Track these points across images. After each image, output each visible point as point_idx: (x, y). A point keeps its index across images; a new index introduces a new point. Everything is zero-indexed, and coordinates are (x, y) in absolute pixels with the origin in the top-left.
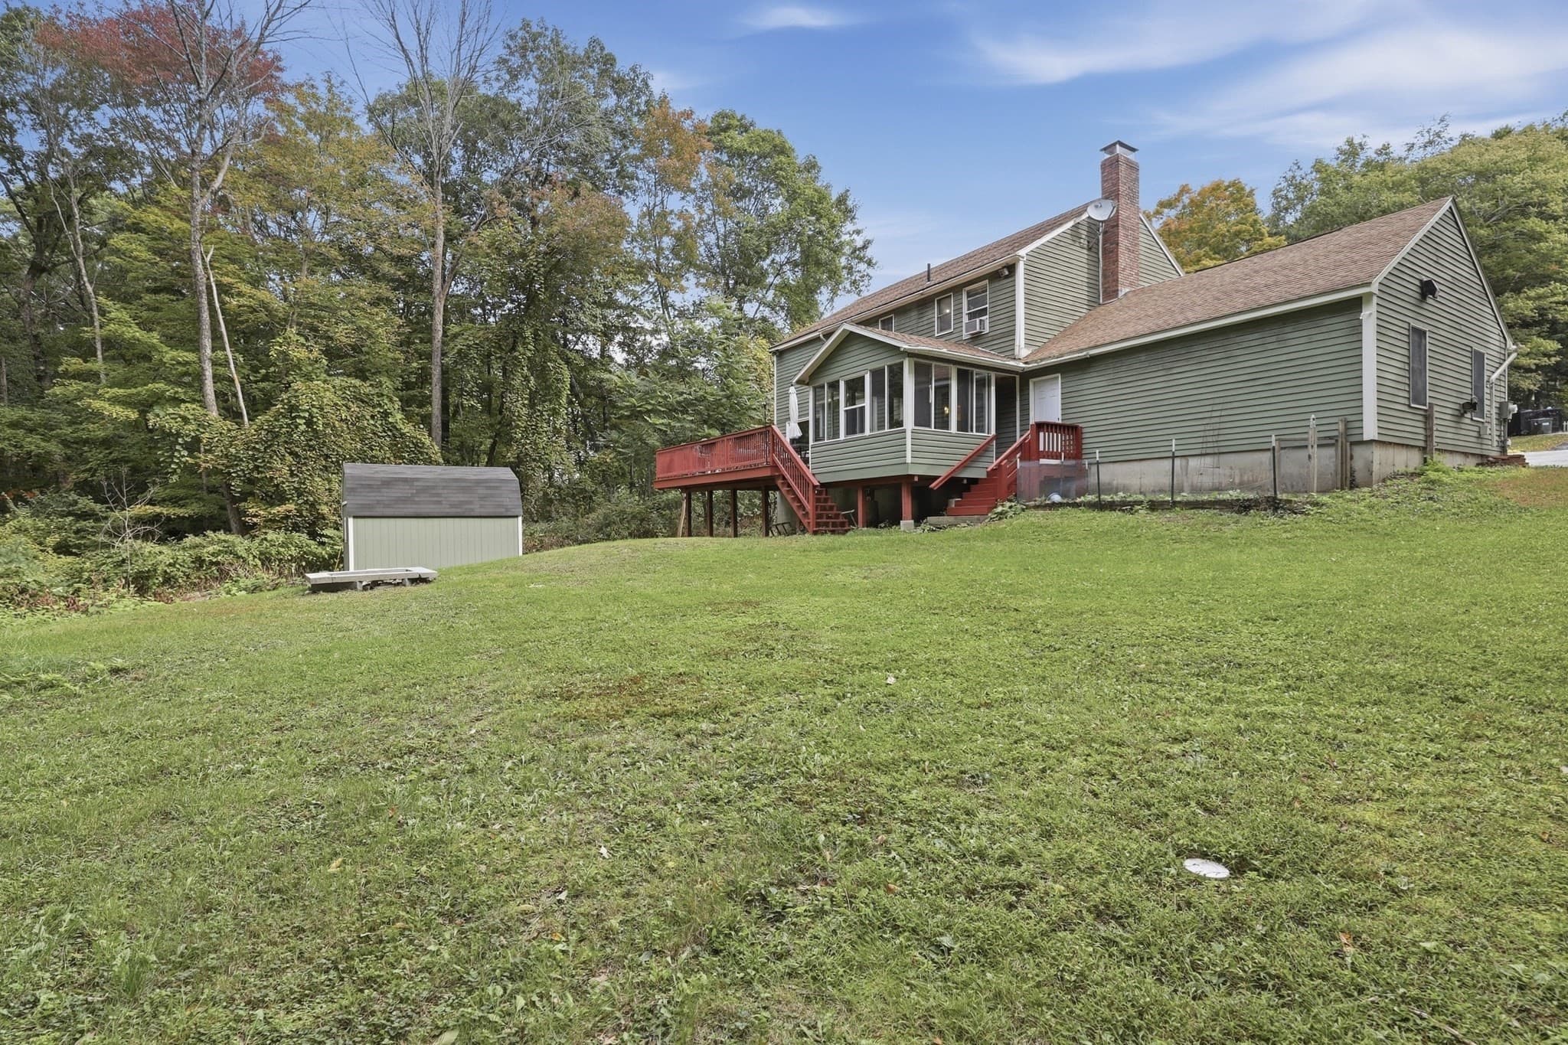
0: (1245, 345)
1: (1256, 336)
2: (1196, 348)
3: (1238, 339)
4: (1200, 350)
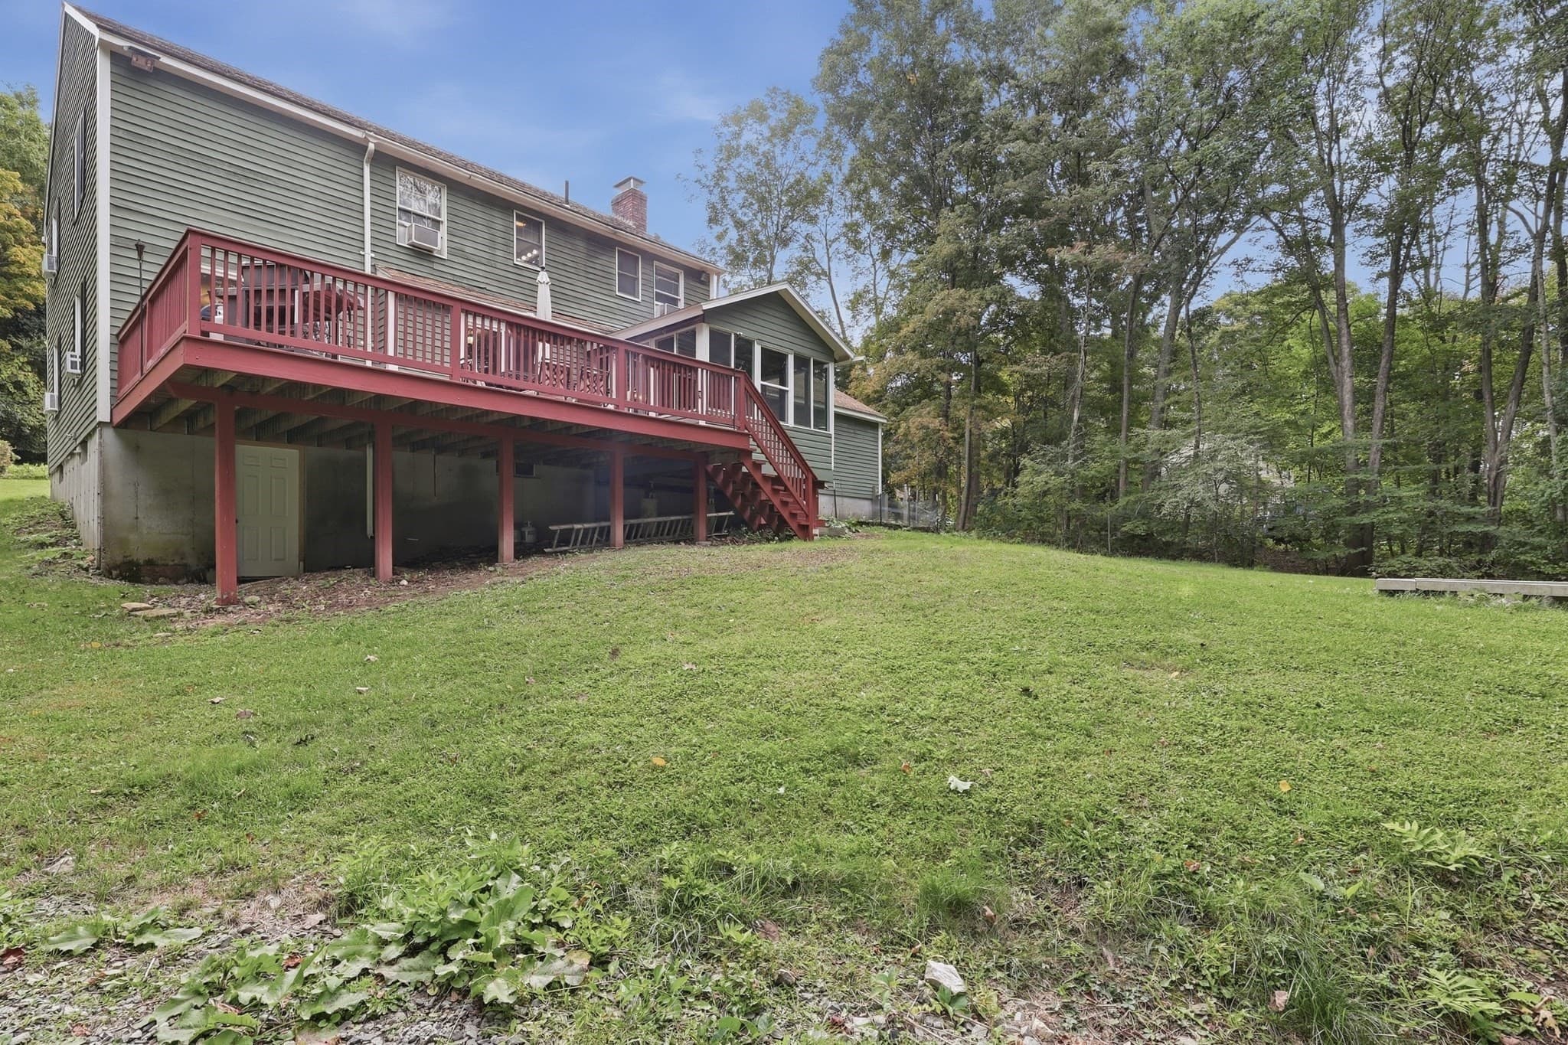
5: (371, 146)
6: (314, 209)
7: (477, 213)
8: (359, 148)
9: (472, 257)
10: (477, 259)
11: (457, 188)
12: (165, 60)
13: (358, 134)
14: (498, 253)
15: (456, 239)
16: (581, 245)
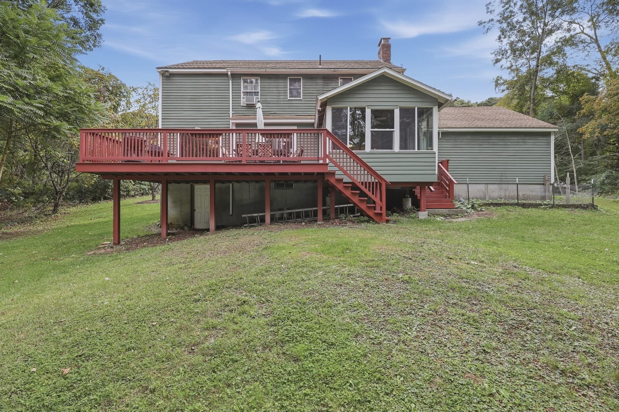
0: (512, 141)
1: (516, 138)
2: (492, 138)
3: (509, 138)
4: (494, 139)
5: (229, 73)
6: (214, 102)
7: (272, 84)
8: (226, 75)
9: (270, 102)
10: (272, 102)
11: (263, 76)
12: (170, 70)
13: (225, 70)
14: (281, 97)
15: (264, 97)
16: (320, 82)
